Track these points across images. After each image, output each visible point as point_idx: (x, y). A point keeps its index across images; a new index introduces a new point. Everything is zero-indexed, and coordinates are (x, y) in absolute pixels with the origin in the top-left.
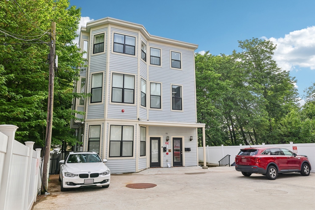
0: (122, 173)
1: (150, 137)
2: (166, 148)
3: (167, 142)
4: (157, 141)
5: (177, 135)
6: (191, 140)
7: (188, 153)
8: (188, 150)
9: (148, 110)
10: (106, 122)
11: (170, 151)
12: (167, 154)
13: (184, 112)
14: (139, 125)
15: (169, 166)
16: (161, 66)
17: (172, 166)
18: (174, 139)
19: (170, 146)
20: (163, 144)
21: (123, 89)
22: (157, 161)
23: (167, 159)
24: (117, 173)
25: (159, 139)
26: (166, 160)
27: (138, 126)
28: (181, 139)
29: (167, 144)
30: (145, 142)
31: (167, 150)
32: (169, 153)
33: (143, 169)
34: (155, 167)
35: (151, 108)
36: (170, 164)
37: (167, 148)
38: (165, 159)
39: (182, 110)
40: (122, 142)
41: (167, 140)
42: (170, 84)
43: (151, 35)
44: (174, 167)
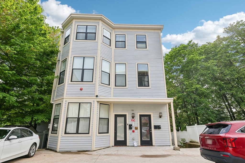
0: (77, 151)
1: (115, 115)
2: (131, 125)
3: (134, 119)
4: (123, 118)
5: (144, 112)
6: (160, 117)
7: (157, 131)
8: (157, 127)
9: (112, 88)
10: (64, 100)
11: (136, 128)
12: (133, 131)
13: (152, 89)
14: (98, 102)
15: (136, 145)
16: (126, 48)
17: (140, 145)
18: (141, 116)
19: (136, 123)
20: (129, 122)
21: (83, 70)
22: (123, 139)
23: (133, 137)
24: (71, 151)
25: (125, 116)
26: (132, 139)
27: (96, 103)
28: (149, 116)
29: (134, 121)
30: (108, 119)
31: (133, 128)
32: (136, 131)
33: (104, 147)
34: (120, 146)
35: (115, 86)
36: (138, 142)
37: (133, 125)
38: (131, 137)
39: (149, 86)
40: (79, 119)
41: (133, 117)
42: (135, 63)
43: (115, 24)
44: (142, 146)
